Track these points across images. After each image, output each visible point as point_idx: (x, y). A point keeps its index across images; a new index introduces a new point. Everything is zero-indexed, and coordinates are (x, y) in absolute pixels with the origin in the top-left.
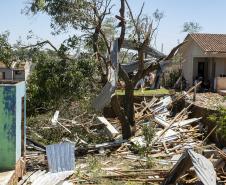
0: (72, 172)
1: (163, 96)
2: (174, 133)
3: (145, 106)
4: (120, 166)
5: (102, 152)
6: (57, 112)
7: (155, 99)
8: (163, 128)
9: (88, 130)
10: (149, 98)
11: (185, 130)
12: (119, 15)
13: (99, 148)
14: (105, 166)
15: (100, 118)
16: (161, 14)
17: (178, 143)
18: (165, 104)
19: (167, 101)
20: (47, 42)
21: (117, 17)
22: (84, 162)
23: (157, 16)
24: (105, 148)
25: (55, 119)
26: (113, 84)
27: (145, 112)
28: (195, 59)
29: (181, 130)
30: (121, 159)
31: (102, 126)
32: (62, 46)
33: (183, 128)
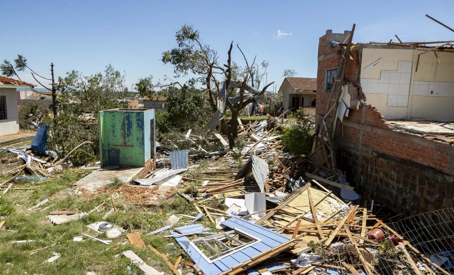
0: (185, 170)
1: (262, 120)
2: (263, 145)
3: (249, 127)
4: (222, 167)
5: (214, 157)
6: (190, 131)
7: (256, 122)
8: (256, 141)
9: (208, 142)
10: (253, 121)
11: (271, 143)
12: (227, 64)
13: (212, 155)
14: (212, 166)
15: (216, 135)
16: (267, 64)
17: (265, 152)
18: (262, 126)
19: (264, 124)
20: (178, 83)
21: (225, 65)
22: (198, 164)
23: (264, 65)
24: (216, 155)
25: (188, 135)
26: (222, 111)
27: (249, 131)
28: (290, 94)
29: (268, 143)
30: (224, 162)
31: (218, 140)
32: (185, 85)
33: (270, 142)
